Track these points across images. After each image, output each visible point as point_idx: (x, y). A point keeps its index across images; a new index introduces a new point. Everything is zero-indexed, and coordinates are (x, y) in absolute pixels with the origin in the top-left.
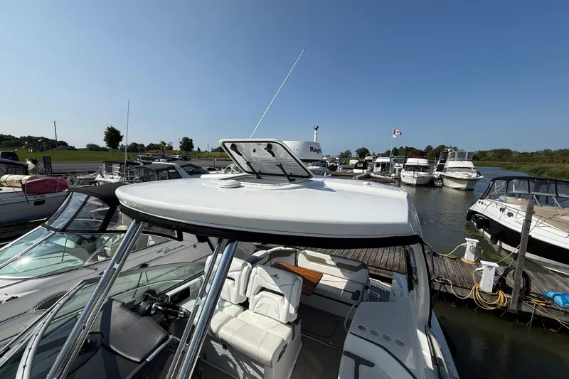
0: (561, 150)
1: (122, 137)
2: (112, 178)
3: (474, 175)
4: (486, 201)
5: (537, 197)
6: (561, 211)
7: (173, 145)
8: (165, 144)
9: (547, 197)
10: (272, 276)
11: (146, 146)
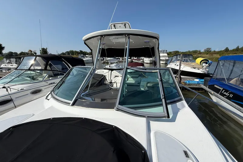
0: (193, 51)
1: (4, 47)
2: (12, 66)
3: (167, 58)
4: (171, 64)
5: (184, 60)
6: (190, 63)
7: (36, 52)
8: (31, 51)
9: (187, 60)
10: (118, 72)
11: (18, 53)
